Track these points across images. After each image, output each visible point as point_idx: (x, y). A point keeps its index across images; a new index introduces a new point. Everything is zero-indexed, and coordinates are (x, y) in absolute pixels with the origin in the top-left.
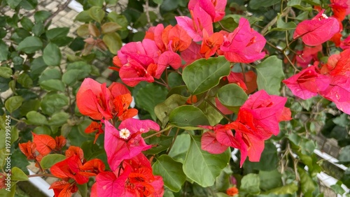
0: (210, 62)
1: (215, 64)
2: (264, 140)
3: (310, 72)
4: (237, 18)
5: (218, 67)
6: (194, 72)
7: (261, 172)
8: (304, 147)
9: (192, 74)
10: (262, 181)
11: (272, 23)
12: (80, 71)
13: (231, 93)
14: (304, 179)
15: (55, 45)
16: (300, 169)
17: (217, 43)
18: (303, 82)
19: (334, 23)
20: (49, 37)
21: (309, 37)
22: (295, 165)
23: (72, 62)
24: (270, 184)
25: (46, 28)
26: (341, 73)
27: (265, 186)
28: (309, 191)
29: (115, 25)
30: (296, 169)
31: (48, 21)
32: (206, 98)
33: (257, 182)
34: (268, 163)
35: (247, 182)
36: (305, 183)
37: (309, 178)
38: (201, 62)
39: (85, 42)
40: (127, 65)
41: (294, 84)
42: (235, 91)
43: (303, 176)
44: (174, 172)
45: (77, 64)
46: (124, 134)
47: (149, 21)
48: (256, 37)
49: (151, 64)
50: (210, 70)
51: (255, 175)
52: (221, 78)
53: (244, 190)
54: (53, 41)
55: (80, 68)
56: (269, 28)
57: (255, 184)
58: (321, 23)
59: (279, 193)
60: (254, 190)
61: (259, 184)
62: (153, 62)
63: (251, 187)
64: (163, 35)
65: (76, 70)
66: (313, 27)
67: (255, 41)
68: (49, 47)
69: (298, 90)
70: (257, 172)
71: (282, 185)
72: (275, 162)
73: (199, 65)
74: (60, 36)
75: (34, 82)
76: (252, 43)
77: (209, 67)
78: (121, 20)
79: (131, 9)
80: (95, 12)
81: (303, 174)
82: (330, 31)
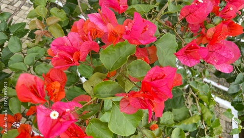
0: (120, 46)
1: (124, 46)
2: (164, 101)
3: (193, 46)
4: (138, 7)
5: (126, 47)
6: (109, 54)
7: (173, 110)
8: (202, 89)
9: (108, 56)
10: (175, 116)
11: (165, 7)
12: (37, 54)
13: (138, 66)
14: (204, 111)
15: (16, 37)
16: (201, 104)
17: (120, 32)
18: (189, 52)
19: (209, 4)
20: (12, 31)
21: (191, 17)
22: (197, 101)
23: (31, 48)
24: (181, 116)
25: (9, 24)
26: (217, 42)
27: (178, 119)
28: (209, 118)
29: (55, 18)
30: (198, 104)
31: (10, 19)
32: (120, 72)
33: (172, 117)
34: (178, 103)
35: (165, 118)
36: (204, 113)
37: (207, 109)
38: (112, 46)
39: (35, 34)
40: (56, 56)
41: (182, 55)
42: (140, 64)
43: (203, 109)
44: (104, 129)
45: (34, 49)
46: (54, 115)
47: (82, 11)
48: (148, 25)
49: (76, 52)
50: (121, 51)
51: (170, 112)
52: (129, 57)
53: (163, 124)
54: (15, 34)
55: (36, 52)
56: (163, 12)
57: (170, 119)
58: (198, 7)
59: (188, 123)
60: (170, 123)
61: (173, 118)
62: (77, 50)
63: (168, 121)
64: (84, 28)
65: (34, 53)
66: (193, 10)
67: (147, 29)
68: (12, 39)
69: (186, 60)
70: (171, 110)
71: (190, 116)
72: (182, 102)
73: (112, 49)
74: (20, 30)
75: (5, 65)
76: (145, 30)
77: (119, 49)
78: (61, 13)
79: (69, 3)
80: (41, 10)
81: (203, 107)
82: (205, 11)
